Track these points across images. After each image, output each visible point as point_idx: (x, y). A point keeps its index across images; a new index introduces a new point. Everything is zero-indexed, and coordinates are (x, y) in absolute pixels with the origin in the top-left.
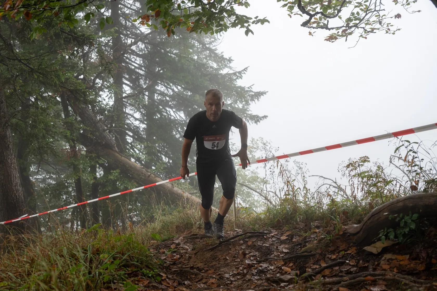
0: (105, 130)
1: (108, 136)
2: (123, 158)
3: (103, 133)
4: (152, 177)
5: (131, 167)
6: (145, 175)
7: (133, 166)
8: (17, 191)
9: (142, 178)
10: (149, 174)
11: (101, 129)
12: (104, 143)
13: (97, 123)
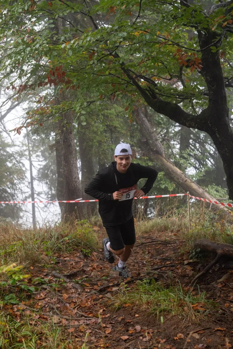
0: (157, 140)
1: (159, 144)
2: (168, 163)
3: (155, 142)
4: (188, 182)
5: (173, 171)
6: (183, 179)
7: (175, 171)
8: (75, 182)
9: (180, 181)
10: (187, 179)
11: (154, 138)
12: (155, 149)
13: (152, 133)
